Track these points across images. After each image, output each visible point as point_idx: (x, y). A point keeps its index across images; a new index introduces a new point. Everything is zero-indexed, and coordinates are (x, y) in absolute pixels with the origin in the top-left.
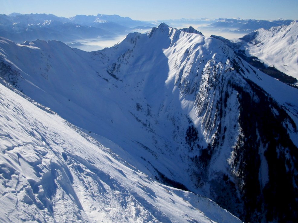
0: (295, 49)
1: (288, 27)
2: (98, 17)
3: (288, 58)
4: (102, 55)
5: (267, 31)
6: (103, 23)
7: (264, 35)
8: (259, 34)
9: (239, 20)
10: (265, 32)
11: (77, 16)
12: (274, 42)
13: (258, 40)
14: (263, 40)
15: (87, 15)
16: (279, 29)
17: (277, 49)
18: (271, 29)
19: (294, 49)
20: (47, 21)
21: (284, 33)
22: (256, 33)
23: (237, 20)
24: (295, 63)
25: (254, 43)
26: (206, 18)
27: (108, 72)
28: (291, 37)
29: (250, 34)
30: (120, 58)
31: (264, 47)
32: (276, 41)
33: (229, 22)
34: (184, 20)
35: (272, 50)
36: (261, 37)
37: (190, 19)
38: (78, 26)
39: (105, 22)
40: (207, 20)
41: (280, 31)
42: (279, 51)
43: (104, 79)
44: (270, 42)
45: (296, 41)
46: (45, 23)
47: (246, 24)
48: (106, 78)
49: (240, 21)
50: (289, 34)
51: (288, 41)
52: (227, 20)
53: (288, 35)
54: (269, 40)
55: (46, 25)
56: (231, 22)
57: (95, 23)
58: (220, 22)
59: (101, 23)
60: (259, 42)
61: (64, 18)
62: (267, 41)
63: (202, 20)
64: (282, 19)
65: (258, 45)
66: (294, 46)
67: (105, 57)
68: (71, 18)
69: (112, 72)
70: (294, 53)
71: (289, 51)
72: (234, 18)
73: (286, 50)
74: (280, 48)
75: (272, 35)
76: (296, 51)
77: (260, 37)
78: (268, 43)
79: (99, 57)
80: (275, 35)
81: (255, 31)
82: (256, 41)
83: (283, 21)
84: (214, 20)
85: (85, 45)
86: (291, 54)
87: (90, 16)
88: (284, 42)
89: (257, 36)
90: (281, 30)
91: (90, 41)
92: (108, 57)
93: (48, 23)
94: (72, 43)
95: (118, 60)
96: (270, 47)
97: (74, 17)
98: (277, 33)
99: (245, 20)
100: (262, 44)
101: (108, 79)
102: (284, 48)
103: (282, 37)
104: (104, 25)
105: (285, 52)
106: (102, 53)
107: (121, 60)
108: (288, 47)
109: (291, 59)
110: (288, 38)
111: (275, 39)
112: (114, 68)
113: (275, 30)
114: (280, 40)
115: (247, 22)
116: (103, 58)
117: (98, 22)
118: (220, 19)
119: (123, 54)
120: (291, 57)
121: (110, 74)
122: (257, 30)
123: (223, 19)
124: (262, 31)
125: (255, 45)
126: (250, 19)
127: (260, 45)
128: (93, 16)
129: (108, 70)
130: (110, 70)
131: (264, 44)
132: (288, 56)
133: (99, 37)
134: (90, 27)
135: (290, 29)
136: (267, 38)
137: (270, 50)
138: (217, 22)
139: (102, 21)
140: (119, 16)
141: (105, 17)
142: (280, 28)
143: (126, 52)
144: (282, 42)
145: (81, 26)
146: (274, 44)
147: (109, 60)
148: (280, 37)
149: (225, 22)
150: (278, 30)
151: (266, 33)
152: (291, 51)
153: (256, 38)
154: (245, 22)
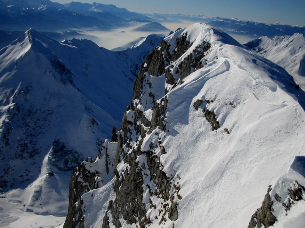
0: (297, 60)
1: (291, 37)
2: (94, 6)
3: (289, 68)
4: (125, 55)
5: (270, 39)
6: (99, 13)
7: (267, 43)
8: (262, 41)
9: (236, 21)
10: (268, 40)
11: (73, 2)
12: (276, 51)
13: (262, 47)
14: (266, 48)
15: (83, 3)
16: (283, 39)
17: (280, 58)
18: (275, 38)
19: (295, 60)
20: (42, 6)
21: (287, 43)
22: (260, 40)
23: (235, 20)
24: (296, 73)
25: (257, 50)
26: (203, 15)
27: (131, 72)
28: (294, 48)
29: (254, 41)
30: (141, 59)
31: (266, 55)
32: (279, 50)
33: (226, 22)
34: (181, 16)
35: (275, 59)
36: (265, 45)
37: (187, 15)
38: (74, 14)
39: (101, 11)
40: (204, 17)
41: (283, 41)
42: (281, 60)
43: (130, 79)
44: (273, 50)
45: (298, 52)
46: (40, 8)
47: (244, 26)
48: (131, 78)
49: (238, 22)
50: (292, 45)
51: (290, 51)
52: (225, 19)
53: (290, 46)
54: (272, 48)
55: (41, 9)
56: (229, 22)
57: (90, 11)
58: (218, 21)
59: (96, 13)
60: (262, 50)
61: (59, 4)
62: (271, 49)
63: (199, 17)
64: (280, 23)
65: (261, 52)
66: (296, 57)
67: (128, 57)
68: (66, 4)
69: (135, 73)
70: (295, 64)
71: (291, 61)
72: (232, 19)
73: (288, 60)
74: (282, 58)
75: (275, 44)
76: (297, 62)
77: (263, 45)
78: (271, 51)
79: (123, 57)
80: (278, 44)
81: (259, 39)
82: (259, 48)
83: (281, 25)
84: (211, 18)
85: (81, 34)
86: (293, 64)
87: (85, 4)
88: (286, 52)
89: (260, 43)
90: (284, 39)
91: (86, 30)
92: (131, 58)
93: (43, 8)
94: (68, 31)
95: (140, 61)
96: (272, 55)
97: (69, 4)
98: (280, 42)
99: (244, 21)
100: (265, 52)
101: (132, 79)
102: (286, 58)
103: (285, 46)
104: (100, 14)
105: (287, 62)
106: (126, 54)
107: (142, 61)
108: (290, 57)
109: (293, 69)
110: (290, 48)
111: (278, 48)
112: (137, 69)
113: (279, 39)
114: (283, 49)
115: (245, 24)
116: (126, 59)
117: (94, 11)
118: (218, 18)
119: (143, 55)
120: (293, 67)
121: (133, 74)
122: (261, 38)
123: (221, 19)
124: (266, 39)
125: (258, 52)
126: (248, 21)
127: (263, 53)
128: (88, 4)
129: (132, 70)
130: (133, 70)
131: (267, 52)
132: (290, 66)
133: (95, 27)
134: (86, 15)
135: (293, 40)
136: (270, 47)
137: (273, 58)
138: (215, 20)
139: (98, 10)
140: (115, 7)
141: (100, 6)
142: (283, 37)
143: (146, 54)
144: (285, 52)
145: (77, 14)
146: (276, 53)
147: (131, 60)
148: (283, 47)
149: (222, 22)
150: (281, 39)
151: (270, 41)
152: (293, 61)
153: (259, 45)
154: (243, 23)
